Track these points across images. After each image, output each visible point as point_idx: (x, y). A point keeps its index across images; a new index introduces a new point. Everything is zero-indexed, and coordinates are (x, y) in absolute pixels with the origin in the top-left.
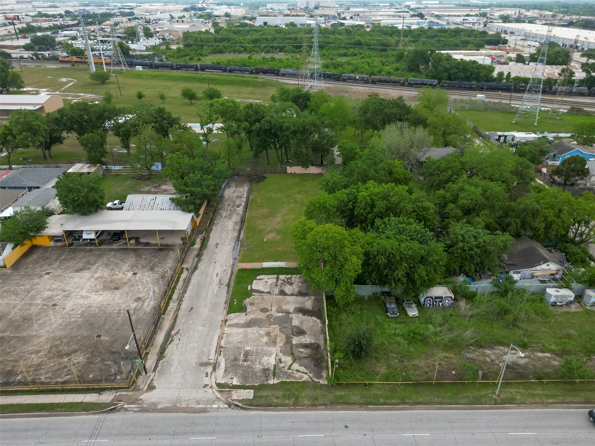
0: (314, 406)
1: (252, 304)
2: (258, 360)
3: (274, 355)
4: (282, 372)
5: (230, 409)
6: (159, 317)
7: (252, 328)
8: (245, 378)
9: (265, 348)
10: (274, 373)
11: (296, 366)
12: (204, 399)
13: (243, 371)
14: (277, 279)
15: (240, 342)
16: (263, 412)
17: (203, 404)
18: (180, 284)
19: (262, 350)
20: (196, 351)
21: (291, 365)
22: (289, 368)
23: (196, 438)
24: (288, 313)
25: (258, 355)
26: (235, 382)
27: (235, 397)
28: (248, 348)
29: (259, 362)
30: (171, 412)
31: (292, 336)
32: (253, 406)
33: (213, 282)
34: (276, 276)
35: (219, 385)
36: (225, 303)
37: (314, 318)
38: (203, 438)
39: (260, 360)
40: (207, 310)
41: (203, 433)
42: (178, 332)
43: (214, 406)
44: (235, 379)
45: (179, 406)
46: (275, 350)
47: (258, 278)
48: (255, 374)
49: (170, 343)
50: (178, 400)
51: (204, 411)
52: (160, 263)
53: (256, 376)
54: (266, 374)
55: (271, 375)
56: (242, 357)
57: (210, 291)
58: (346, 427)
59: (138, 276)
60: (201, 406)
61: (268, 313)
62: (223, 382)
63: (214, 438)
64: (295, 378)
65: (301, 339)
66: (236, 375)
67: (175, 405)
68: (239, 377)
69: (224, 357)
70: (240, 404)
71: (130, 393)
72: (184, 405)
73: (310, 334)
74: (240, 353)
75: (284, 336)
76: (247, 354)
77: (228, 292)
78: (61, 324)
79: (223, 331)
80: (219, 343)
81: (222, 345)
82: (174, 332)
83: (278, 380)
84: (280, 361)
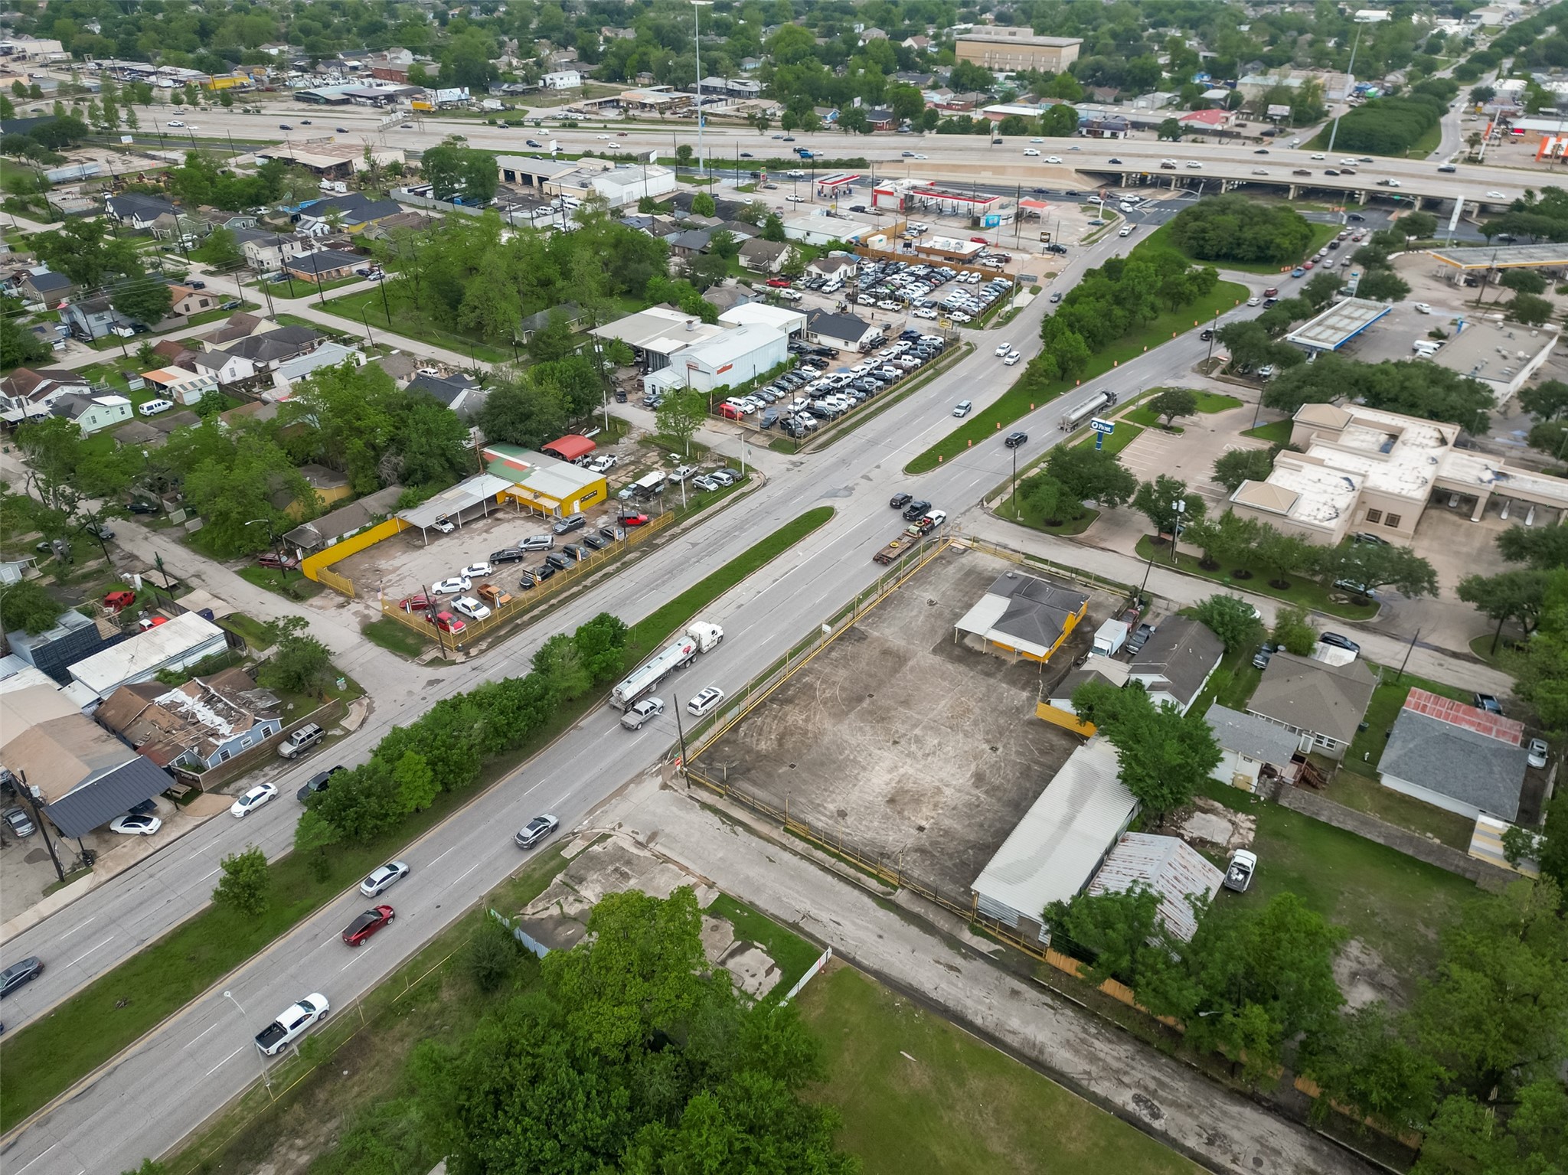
1: (715, 928)
2: (603, 881)
3: (593, 900)
4: (562, 893)
5: (569, 831)
6: (784, 823)
8: (593, 858)
10: (569, 885)
11: (555, 911)
12: (604, 817)
13: (603, 861)
15: (651, 879)
16: (534, 853)
18: (852, 872)
20: (683, 836)
21: (562, 909)
22: (558, 903)
23: (566, 796)
25: (611, 885)
26: (596, 848)
27: (578, 841)
28: (633, 881)
33: (821, 911)
34: (760, 999)
35: (610, 836)
36: (751, 902)
38: (560, 800)
40: (751, 874)
41: (566, 803)
42: (735, 833)
43: (587, 822)
44: (601, 849)
45: (617, 797)
47: (777, 972)
48: (588, 869)
49: (721, 820)
50: (625, 799)
51: (591, 812)
52: (932, 864)
53: (584, 868)
54: (576, 877)
55: (569, 881)
56: (625, 869)
57: (796, 895)
58: (439, 907)
59: (915, 832)
60: (599, 812)
62: (609, 840)
64: (540, 900)
67: (620, 795)
72: (613, 801)
74: (633, 871)
76: (625, 876)
77: (776, 917)
79: (694, 875)
80: (675, 863)
81: (670, 866)
82: (740, 829)
83: (556, 884)
84: (579, 900)
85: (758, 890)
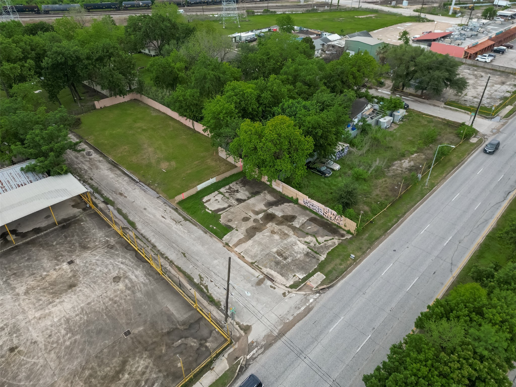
0: (364, 254)
1: (230, 221)
2: (293, 253)
3: (298, 242)
4: (318, 248)
5: (322, 295)
7: (256, 236)
8: (302, 269)
9: (285, 242)
10: (316, 252)
11: (320, 239)
12: (297, 303)
13: (295, 266)
14: (220, 193)
15: (263, 250)
16: (344, 279)
17: (302, 306)
19: (286, 244)
20: (238, 279)
21: (317, 240)
22: (319, 243)
23: (332, 328)
24: (264, 211)
25: (288, 249)
26: (301, 276)
27: (315, 286)
28: (275, 250)
29: (295, 253)
30: (289, 330)
31: (290, 223)
32: (334, 280)
33: (169, 224)
34: (216, 192)
36: (206, 233)
37: (285, 204)
38: (336, 324)
39: (294, 251)
40: (199, 247)
41: (331, 322)
42: (201, 277)
43: (311, 301)
44: (297, 275)
45: (288, 321)
46: (293, 239)
47: (204, 201)
48: (304, 262)
49: (207, 290)
50: (281, 319)
51: (309, 310)
53: (307, 262)
54: (311, 257)
55: (315, 255)
56: (280, 258)
57: (178, 232)
58: (395, 251)
59: (77, 262)
60: (303, 308)
61: (252, 220)
62: (292, 283)
63: (342, 318)
64: (331, 246)
65: (298, 222)
66: (294, 272)
67: (285, 323)
68: (298, 272)
69: (266, 267)
70: (325, 286)
71: (236, 346)
72: (291, 318)
73: (299, 215)
74: (274, 256)
75: (285, 227)
76: (279, 253)
77: (195, 225)
78: (58, 357)
79: (236, 252)
80: (246, 262)
81: (250, 261)
82: (196, 280)
83: (324, 254)
84: (307, 243)
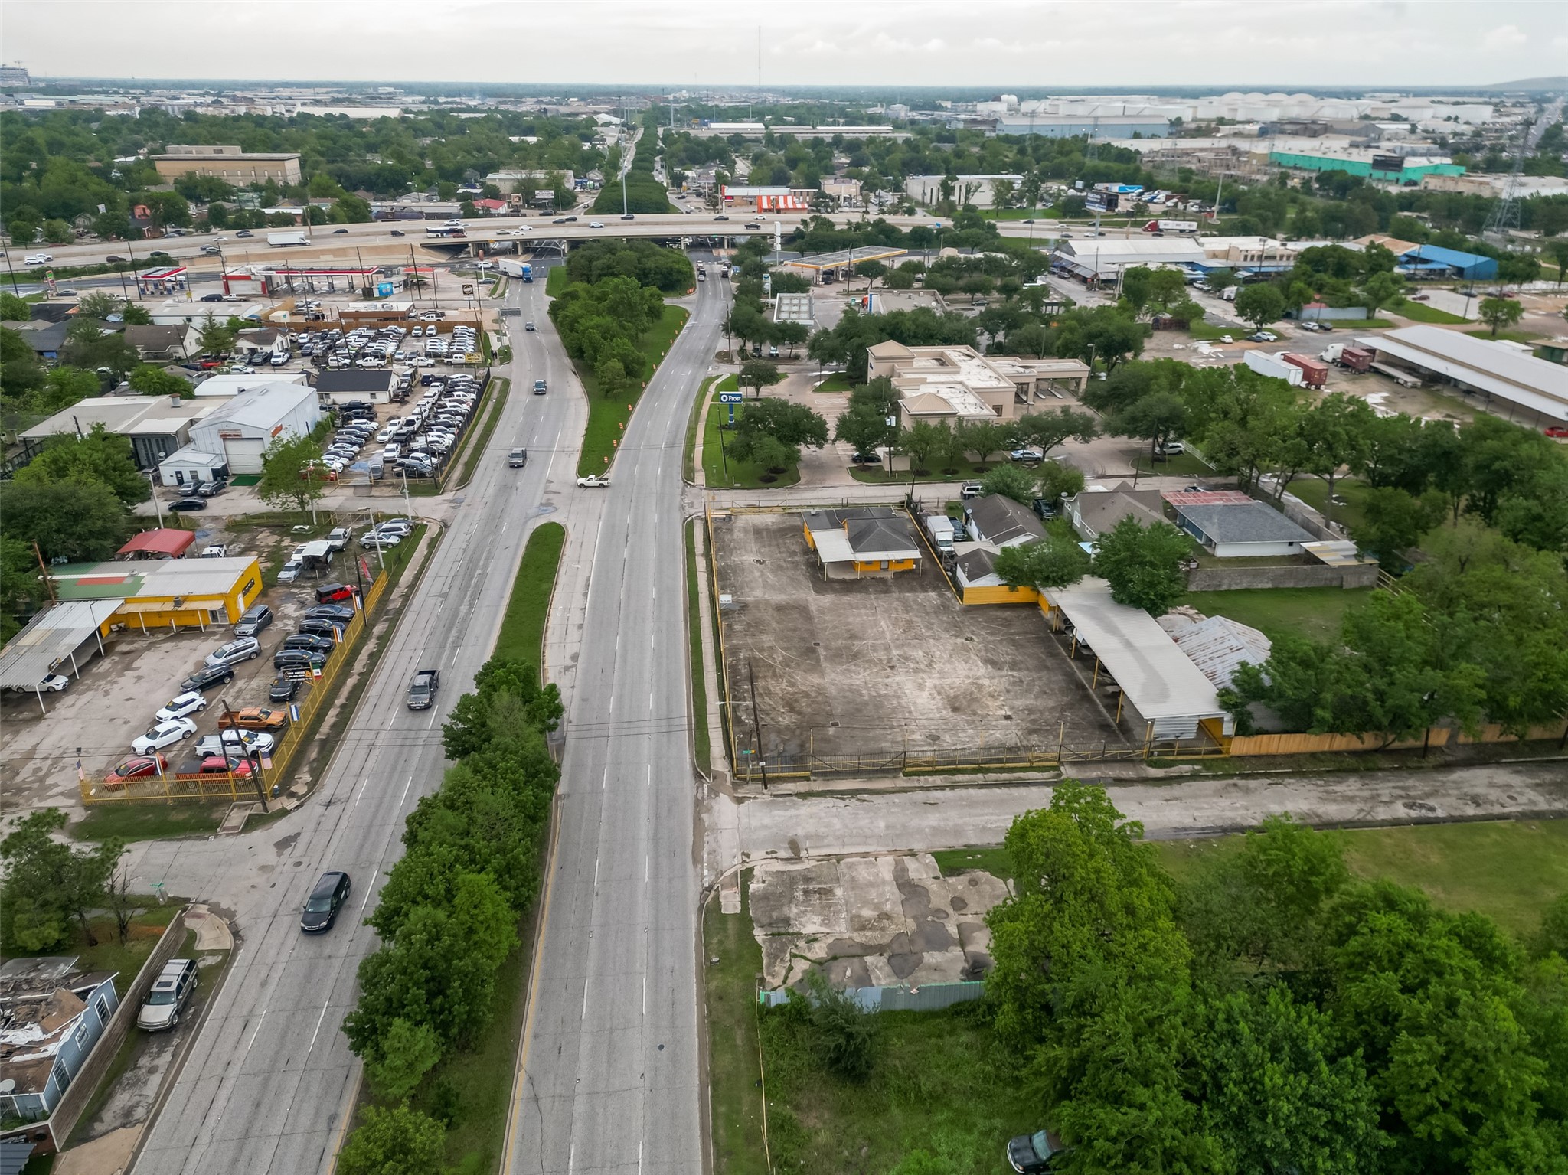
1: (974, 882)
2: (810, 909)
3: (826, 930)
4: (783, 945)
5: (700, 891)
6: (896, 770)
7: (896, 890)
8: (765, 897)
9: (844, 916)
10: (779, 934)
11: (801, 966)
12: (720, 858)
13: (782, 894)
15: (854, 880)
16: (694, 929)
17: (710, 858)
18: (1006, 776)
19: (839, 911)
20: (824, 830)
21: (805, 958)
22: (793, 956)
23: (648, 861)
24: (962, 944)
25: (823, 908)
26: (754, 887)
27: (725, 892)
28: (839, 892)
29: (805, 912)
30: (695, 829)
31: (886, 955)
32: (708, 917)
35: (750, 869)
36: (965, 846)
38: (647, 869)
39: (813, 912)
40: (934, 823)
41: (656, 868)
42: (865, 801)
43: (706, 872)
44: (763, 886)
45: (707, 834)
46: (842, 929)
48: (777, 909)
49: (837, 798)
50: (716, 831)
52: (1057, 737)
53: (773, 911)
54: (777, 923)
55: (775, 930)
56: (816, 887)
58: (661, 1047)
59: (1007, 722)
60: (705, 856)
61: (950, 911)
62: (757, 874)
63: (647, 880)
64: (772, 964)
65: (880, 969)
66: (771, 886)
68: (767, 890)
69: (815, 866)
70: (710, 901)
71: (730, 784)
74: (826, 884)
75: (886, 940)
76: (824, 893)
78: (852, 685)
79: (885, 855)
80: (850, 855)
81: (847, 860)
82: (865, 797)
83: (764, 941)
84: (812, 940)
85: (957, 831)
